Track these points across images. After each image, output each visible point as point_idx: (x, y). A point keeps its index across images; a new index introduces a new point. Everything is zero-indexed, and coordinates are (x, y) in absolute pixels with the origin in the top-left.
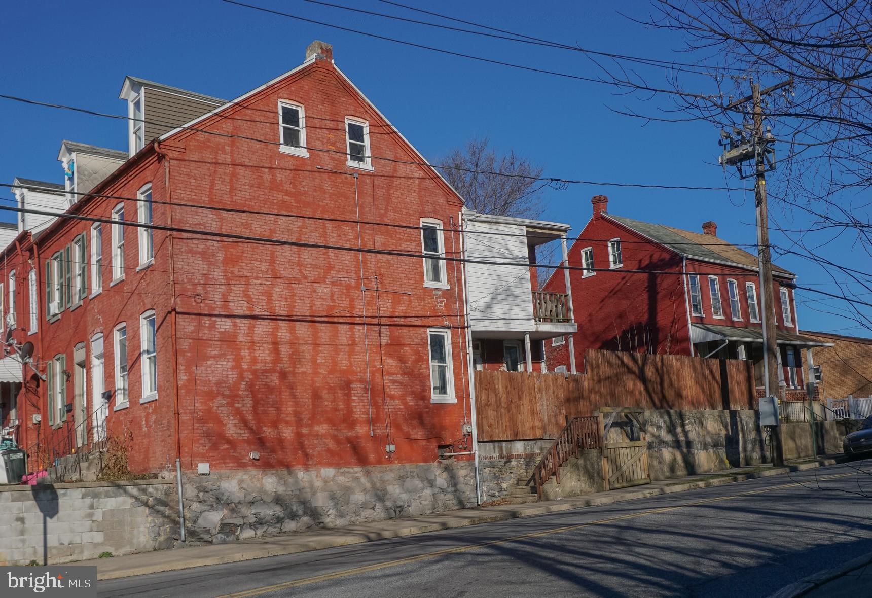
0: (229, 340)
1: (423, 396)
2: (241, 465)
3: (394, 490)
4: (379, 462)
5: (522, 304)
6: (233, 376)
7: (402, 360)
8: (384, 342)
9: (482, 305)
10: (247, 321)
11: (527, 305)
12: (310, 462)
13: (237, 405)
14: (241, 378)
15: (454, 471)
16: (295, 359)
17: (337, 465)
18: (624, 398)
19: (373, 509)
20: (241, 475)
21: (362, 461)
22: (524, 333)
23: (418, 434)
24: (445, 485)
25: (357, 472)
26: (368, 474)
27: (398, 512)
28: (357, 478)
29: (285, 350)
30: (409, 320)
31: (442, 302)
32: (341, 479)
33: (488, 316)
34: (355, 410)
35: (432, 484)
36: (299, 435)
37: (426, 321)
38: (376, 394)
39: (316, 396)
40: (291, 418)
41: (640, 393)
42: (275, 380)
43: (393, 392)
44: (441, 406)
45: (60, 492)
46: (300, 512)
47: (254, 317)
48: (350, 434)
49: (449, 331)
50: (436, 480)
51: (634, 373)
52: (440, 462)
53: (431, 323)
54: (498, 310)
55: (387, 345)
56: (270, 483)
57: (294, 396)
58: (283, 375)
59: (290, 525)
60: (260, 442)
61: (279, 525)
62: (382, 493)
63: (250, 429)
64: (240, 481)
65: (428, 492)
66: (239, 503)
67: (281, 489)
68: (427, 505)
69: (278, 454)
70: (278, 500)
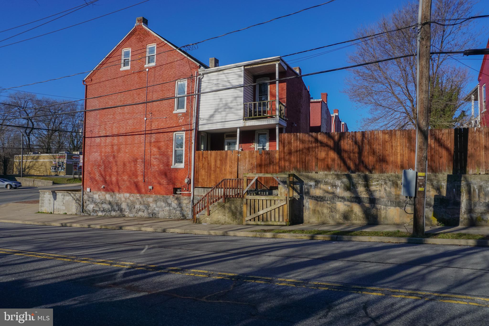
0: (99, 145)
1: (168, 164)
2: (99, 189)
3: (153, 205)
4: (146, 193)
5: (236, 112)
6: (99, 158)
7: (159, 148)
8: (152, 141)
9: (208, 116)
10: (104, 138)
11: (239, 111)
12: (121, 191)
13: (100, 169)
14: (102, 159)
15: (181, 201)
16: (119, 150)
17: (130, 193)
18: (314, 164)
19: (144, 212)
20: (99, 193)
21: (139, 192)
22: (237, 128)
23: (164, 181)
24: (176, 207)
25: (138, 196)
26: (142, 197)
27: (154, 215)
28: (138, 199)
29: (115, 148)
30: (165, 130)
31: (181, 119)
32: (131, 198)
33: (211, 122)
34: (138, 171)
35: (169, 205)
36: (117, 180)
37: (173, 129)
38: (147, 163)
39: (124, 165)
40: (115, 174)
41: (333, 160)
42: (111, 159)
43: (154, 163)
44: (176, 170)
46: (117, 209)
47: (107, 136)
48: (135, 180)
49: (184, 132)
50: (171, 204)
51: (326, 145)
52: (174, 196)
53: (175, 130)
54: (218, 117)
55: (154, 142)
56: (108, 197)
57: (116, 165)
58: (114, 157)
59: (113, 213)
60: (105, 182)
61: (110, 213)
62: (147, 206)
63: (103, 177)
64: (99, 196)
65: (167, 208)
66: (99, 203)
67: (111, 200)
68: (167, 214)
69: (111, 187)
70: (110, 203)
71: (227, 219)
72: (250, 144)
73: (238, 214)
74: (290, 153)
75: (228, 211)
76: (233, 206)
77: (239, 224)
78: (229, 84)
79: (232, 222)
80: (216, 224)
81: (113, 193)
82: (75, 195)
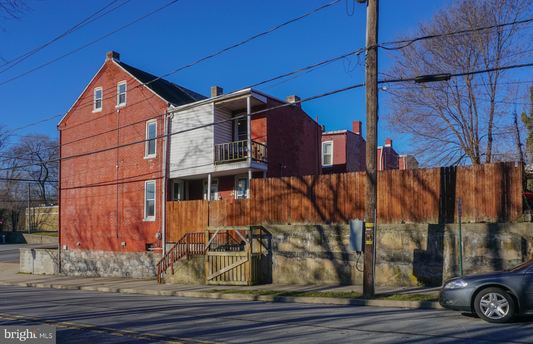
0: (74, 198)
1: (139, 217)
2: (75, 247)
3: (126, 264)
4: (120, 250)
5: (206, 155)
6: (74, 212)
7: (131, 199)
8: (125, 191)
9: (179, 161)
10: (79, 189)
11: (210, 155)
12: (95, 248)
13: (75, 223)
14: (77, 212)
15: (154, 258)
16: (93, 202)
17: (104, 250)
18: (286, 214)
19: (118, 271)
20: (75, 251)
21: (113, 249)
22: (208, 174)
23: (136, 237)
24: (149, 265)
25: (112, 254)
26: (116, 255)
27: (127, 275)
28: (112, 257)
29: (89, 200)
30: (136, 178)
31: (152, 165)
32: (106, 256)
33: (182, 168)
34: (111, 225)
35: (142, 263)
36: (92, 237)
37: (144, 178)
38: (120, 217)
39: (98, 218)
40: (90, 229)
41: (307, 209)
42: (86, 213)
43: (127, 216)
44: (148, 223)
45: (36, 252)
46: (92, 269)
47: (81, 187)
48: (109, 236)
49: (155, 180)
50: (144, 262)
51: (300, 191)
52: (146, 253)
53: (146, 178)
54: (189, 162)
55: (126, 192)
56: (83, 255)
57: (90, 218)
58: (88, 210)
59: (89, 273)
60: (80, 238)
61: (85, 272)
62: (121, 265)
63: (78, 233)
64: (75, 253)
65: (140, 267)
66: (75, 261)
67: (86, 258)
68: (140, 274)
69: (86, 243)
70: (86, 262)
71: (190, 278)
72: (229, 191)
73: (201, 273)
74: (261, 202)
75: (191, 269)
76: (196, 263)
77: (202, 284)
78: (199, 123)
79: (195, 282)
80: (180, 284)
81: (88, 251)
82: (52, 253)
